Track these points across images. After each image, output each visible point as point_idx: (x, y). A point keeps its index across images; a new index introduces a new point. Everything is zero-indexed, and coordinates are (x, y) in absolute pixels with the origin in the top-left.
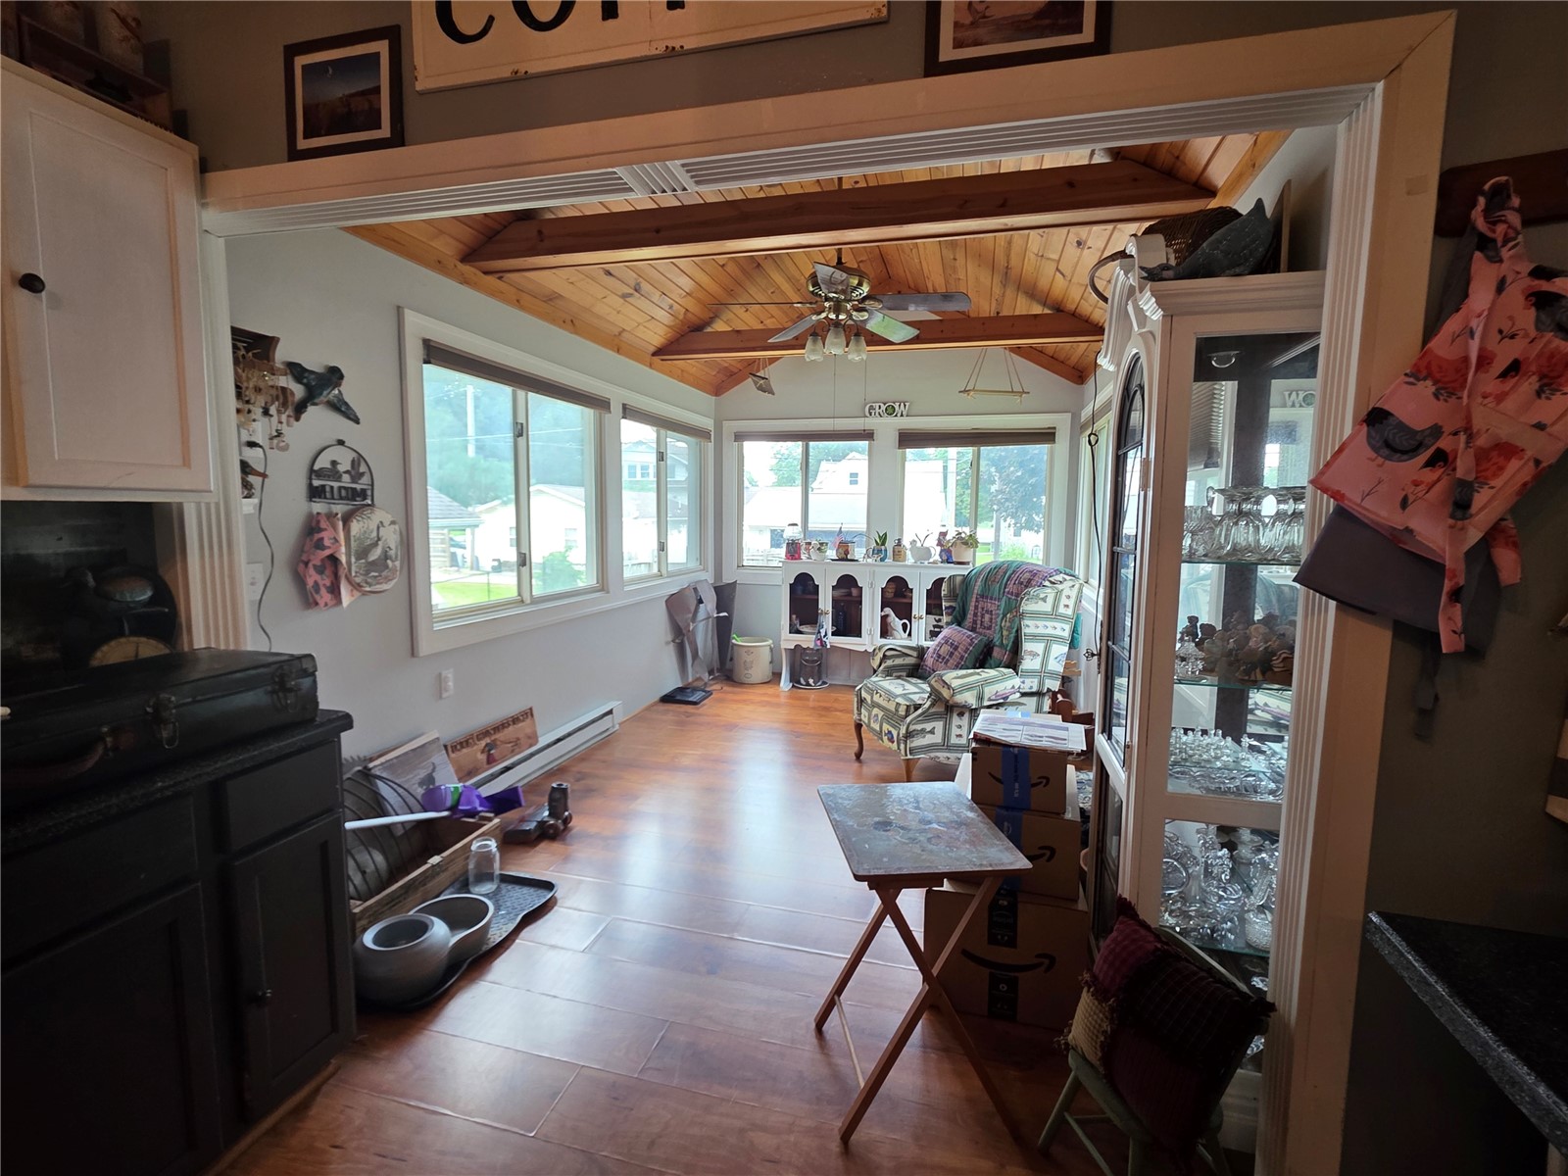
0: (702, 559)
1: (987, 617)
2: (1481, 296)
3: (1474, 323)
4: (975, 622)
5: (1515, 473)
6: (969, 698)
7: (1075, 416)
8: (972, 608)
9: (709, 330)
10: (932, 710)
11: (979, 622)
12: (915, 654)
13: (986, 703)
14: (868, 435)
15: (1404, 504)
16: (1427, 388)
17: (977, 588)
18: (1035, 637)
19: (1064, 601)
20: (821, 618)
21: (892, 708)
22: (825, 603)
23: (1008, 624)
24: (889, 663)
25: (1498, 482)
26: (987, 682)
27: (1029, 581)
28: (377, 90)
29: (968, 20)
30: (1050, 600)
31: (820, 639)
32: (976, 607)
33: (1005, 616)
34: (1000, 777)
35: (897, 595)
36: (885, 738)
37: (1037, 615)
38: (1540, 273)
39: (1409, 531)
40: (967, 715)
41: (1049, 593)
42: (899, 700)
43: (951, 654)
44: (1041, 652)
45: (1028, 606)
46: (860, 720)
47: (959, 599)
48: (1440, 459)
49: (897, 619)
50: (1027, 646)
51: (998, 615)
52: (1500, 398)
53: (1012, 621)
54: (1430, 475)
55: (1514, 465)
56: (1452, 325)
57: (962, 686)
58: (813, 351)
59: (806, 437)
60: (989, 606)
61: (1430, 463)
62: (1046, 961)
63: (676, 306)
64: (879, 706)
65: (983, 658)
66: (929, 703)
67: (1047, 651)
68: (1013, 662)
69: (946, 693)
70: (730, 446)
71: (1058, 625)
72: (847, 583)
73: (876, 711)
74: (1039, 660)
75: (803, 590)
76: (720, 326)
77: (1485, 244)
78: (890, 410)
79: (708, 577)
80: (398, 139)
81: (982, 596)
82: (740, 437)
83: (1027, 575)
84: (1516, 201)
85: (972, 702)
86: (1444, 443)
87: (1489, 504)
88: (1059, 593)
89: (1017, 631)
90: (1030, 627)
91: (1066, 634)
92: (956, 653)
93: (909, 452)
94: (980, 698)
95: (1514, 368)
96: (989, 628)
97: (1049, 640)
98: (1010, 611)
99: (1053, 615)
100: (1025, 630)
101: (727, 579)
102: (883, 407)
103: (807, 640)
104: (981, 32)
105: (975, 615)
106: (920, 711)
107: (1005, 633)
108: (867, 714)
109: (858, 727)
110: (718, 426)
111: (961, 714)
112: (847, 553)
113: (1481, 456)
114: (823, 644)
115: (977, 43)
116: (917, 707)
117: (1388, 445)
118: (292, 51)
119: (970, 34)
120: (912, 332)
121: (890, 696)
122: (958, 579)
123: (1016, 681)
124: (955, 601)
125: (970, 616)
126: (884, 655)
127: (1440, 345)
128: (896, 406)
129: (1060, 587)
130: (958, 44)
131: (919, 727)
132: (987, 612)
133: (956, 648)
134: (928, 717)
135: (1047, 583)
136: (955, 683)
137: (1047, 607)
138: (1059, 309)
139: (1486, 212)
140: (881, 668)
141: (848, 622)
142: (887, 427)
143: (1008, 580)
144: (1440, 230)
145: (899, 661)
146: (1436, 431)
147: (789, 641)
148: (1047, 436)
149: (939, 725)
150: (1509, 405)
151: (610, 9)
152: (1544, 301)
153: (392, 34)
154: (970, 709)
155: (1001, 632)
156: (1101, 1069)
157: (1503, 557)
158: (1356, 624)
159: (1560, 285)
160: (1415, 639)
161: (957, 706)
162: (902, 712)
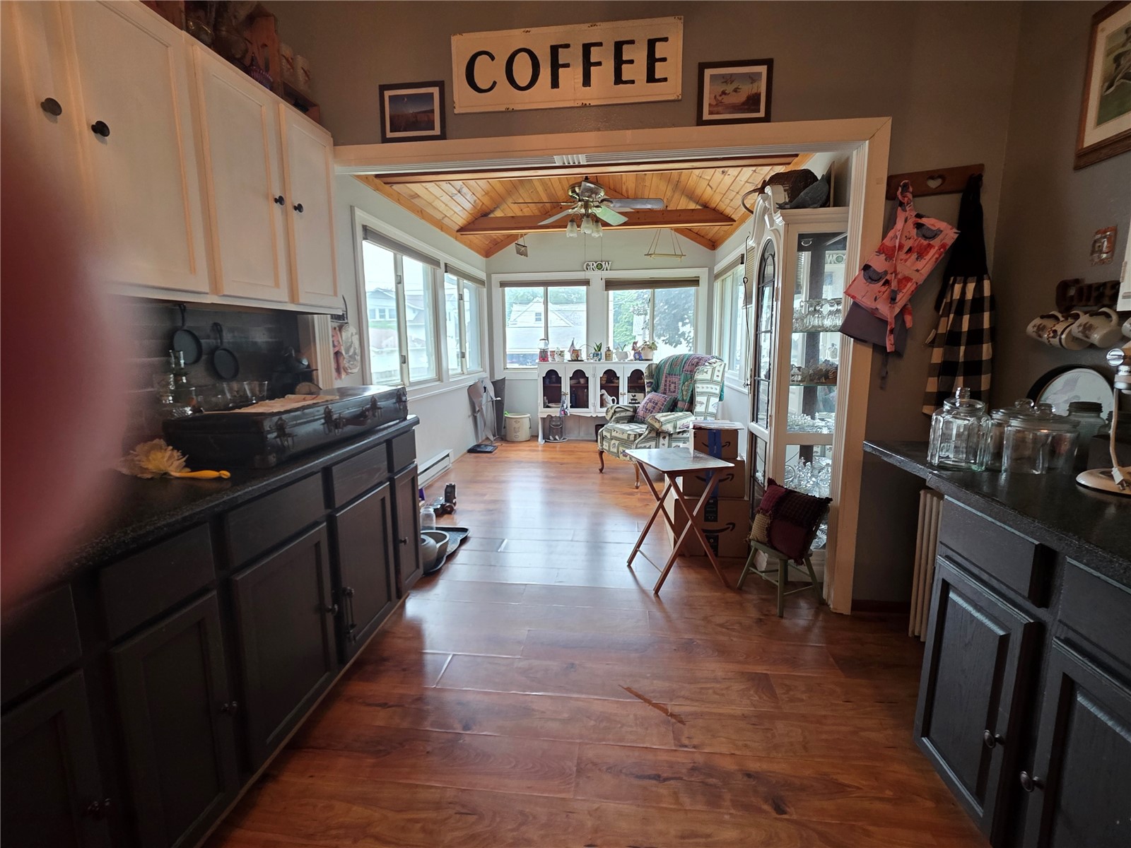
0: (482, 365)
1: (673, 386)
2: (900, 224)
3: (897, 234)
4: (665, 390)
5: (910, 287)
6: (669, 428)
7: (711, 270)
8: (663, 382)
9: (492, 215)
10: (649, 436)
11: (668, 389)
12: (632, 410)
13: (678, 430)
14: (586, 283)
15: (875, 300)
16: (883, 257)
17: (666, 370)
18: (702, 394)
19: (716, 373)
20: (563, 397)
21: (625, 437)
22: (566, 387)
23: (686, 388)
24: (618, 415)
25: (904, 291)
26: (679, 418)
27: (697, 363)
28: (432, 111)
29: (714, 103)
30: (710, 372)
31: (564, 410)
32: (666, 381)
33: (684, 383)
34: (707, 444)
35: (610, 381)
36: (621, 456)
37: (703, 381)
38: (919, 216)
39: (877, 309)
40: (667, 438)
41: (709, 369)
42: (629, 432)
43: (654, 408)
44: (705, 402)
45: (698, 376)
46: (603, 449)
47: (655, 377)
48: (887, 283)
49: (609, 397)
50: (698, 399)
51: (680, 384)
52: (906, 260)
53: (688, 386)
54: (884, 289)
55: (910, 284)
56: (891, 234)
57: (666, 420)
58: (572, 231)
59: (546, 284)
60: (674, 379)
61: (884, 284)
62: (731, 526)
63: (478, 201)
64: (616, 438)
65: (673, 407)
66: (647, 432)
67: (708, 401)
68: (690, 407)
69: (657, 425)
70: (496, 290)
71: (714, 386)
72: (579, 374)
73: (613, 442)
74: (704, 406)
75: (551, 380)
76: (498, 214)
77: (901, 204)
78: (599, 267)
79: (486, 375)
80: (443, 137)
81: (669, 375)
82: (504, 284)
83: (696, 360)
84: (911, 189)
85: (671, 430)
86: (888, 277)
87: (902, 299)
88: (714, 369)
89: (692, 391)
90: (699, 388)
91: (718, 392)
92: (657, 407)
93: (611, 292)
94: (675, 427)
95: (910, 250)
96: (674, 392)
97: (710, 395)
98: (687, 381)
99: (711, 381)
100: (697, 390)
101: (498, 377)
102: (595, 265)
103: (555, 411)
104: (720, 109)
105: (665, 385)
106: (642, 437)
107: (684, 393)
108: (607, 445)
109: (601, 453)
110: (489, 276)
111: (664, 438)
112: (577, 356)
113: (900, 282)
114: (565, 413)
115: (718, 113)
116: (640, 435)
117: (870, 278)
118: (383, 88)
119: (715, 109)
120: (624, 219)
121: (623, 431)
122: (654, 366)
123: (693, 418)
124: (653, 378)
125: (662, 387)
126: (615, 411)
127: (887, 242)
128: (603, 264)
129: (714, 365)
130: (711, 113)
131: (643, 445)
132: (673, 383)
133: (656, 404)
134: (648, 439)
135: (707, 364)
136: (662, 419)
137: (708, 377)
138: (705, 206)
139: (902, 193)
140: (613, 419)
141: (579, 399)
142: (597, 277)
143: (685, 362)
144: (887, 198)
145: (623, 414)
146: (886, 273)
147: (543, 412)
148: (694, 282)
149: (653, 444)
150: (908, 263)
151: (555, 84)
152: (919, 226)
153: (441, 85)
154: (670, 435)
155: (680, 395)
156: (767, 540)
157: (908, 319)
158: (860, 347)
159: (924, 221)
160: (879, 349)
161: (663, 432)
162: (632, 438)
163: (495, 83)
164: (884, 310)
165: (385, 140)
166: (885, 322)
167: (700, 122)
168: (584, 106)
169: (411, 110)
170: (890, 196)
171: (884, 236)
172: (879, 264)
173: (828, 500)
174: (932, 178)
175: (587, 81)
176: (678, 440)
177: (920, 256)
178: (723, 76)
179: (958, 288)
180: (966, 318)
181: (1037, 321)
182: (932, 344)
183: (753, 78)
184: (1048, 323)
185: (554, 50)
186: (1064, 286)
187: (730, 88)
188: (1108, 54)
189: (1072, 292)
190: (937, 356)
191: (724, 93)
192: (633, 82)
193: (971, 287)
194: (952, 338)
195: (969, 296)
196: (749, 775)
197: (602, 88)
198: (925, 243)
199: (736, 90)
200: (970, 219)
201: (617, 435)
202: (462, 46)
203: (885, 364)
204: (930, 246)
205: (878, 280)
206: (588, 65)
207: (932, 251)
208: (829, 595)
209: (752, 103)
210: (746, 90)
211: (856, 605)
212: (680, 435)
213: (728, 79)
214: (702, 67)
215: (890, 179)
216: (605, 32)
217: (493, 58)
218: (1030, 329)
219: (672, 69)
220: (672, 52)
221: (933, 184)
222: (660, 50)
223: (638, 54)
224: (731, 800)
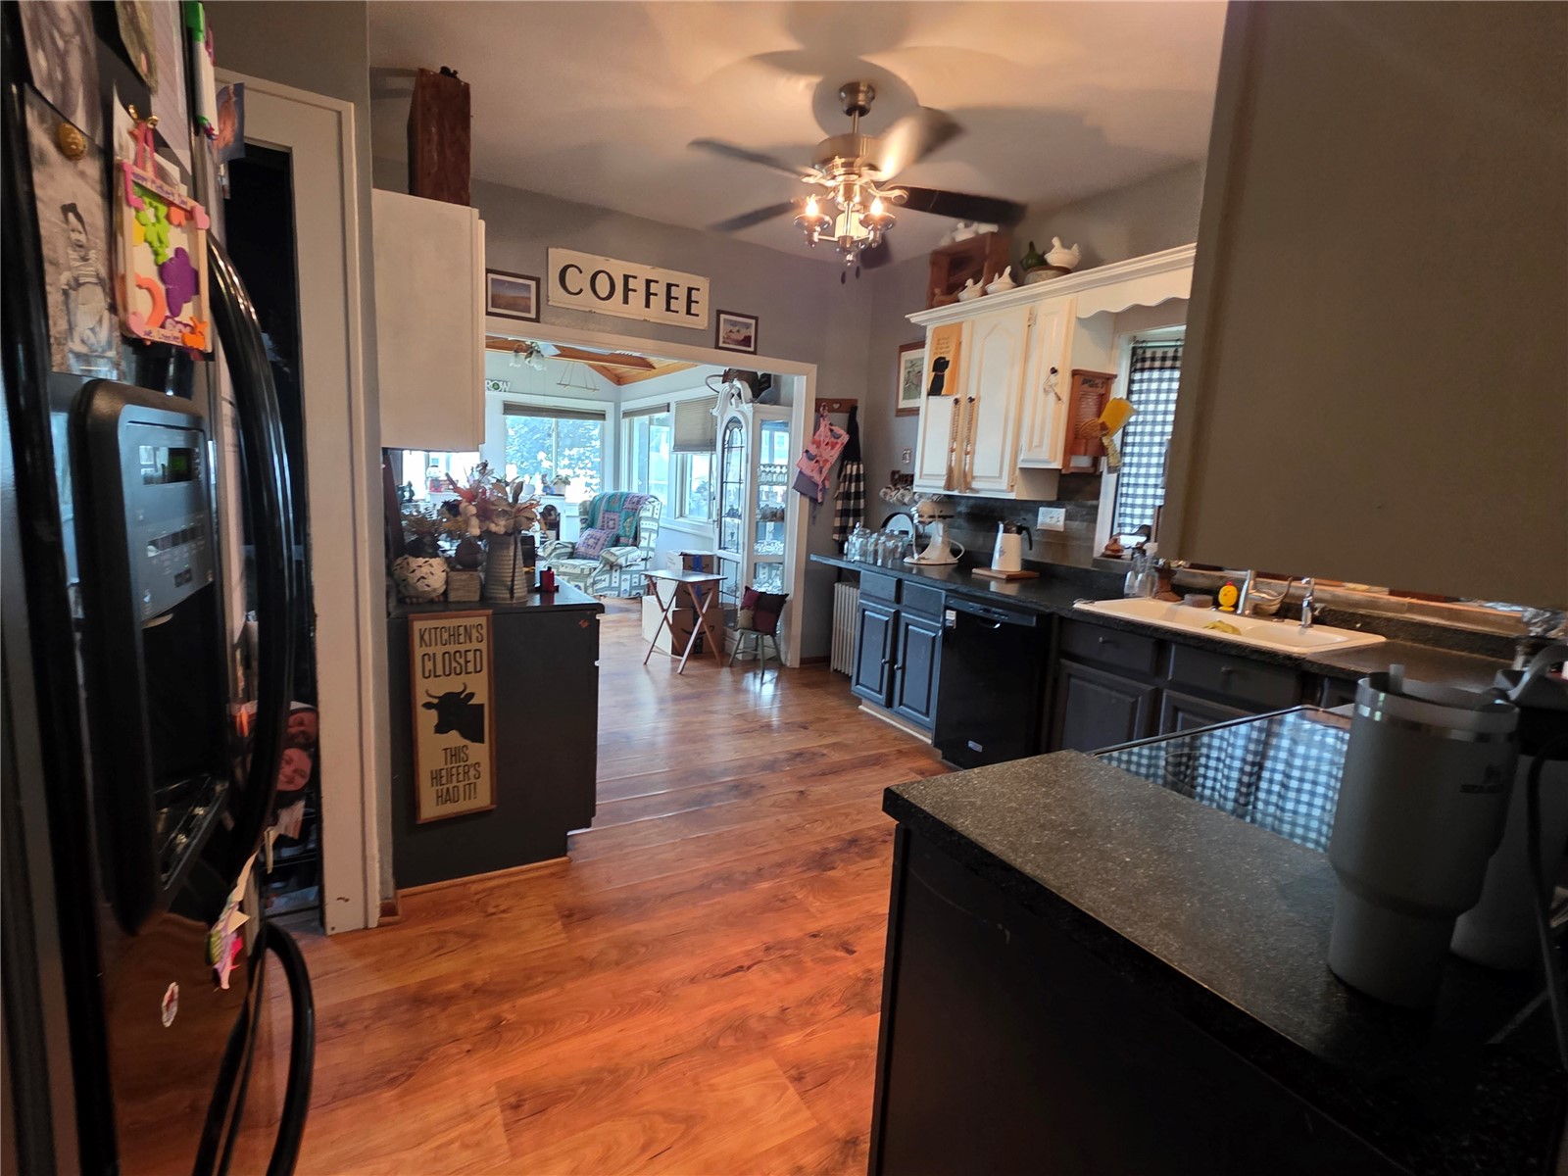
1: (611, 522)
2: (822, 428)
3: (822, 433)
4: (603, 526)
5: (828, 466)
6: (622, 561)
7: (618, 407)
8: (600, 518)
10: (604, 569)
11: (606, 526)
13: (628, 564)
15: (812, 471)
16: (815, 446)
17: (603, 506)
18: (646, 530)
19: (656, 511)
21: (578, 571)
23: (628, 525)
24: (558, 551)
25: (826, 467)
26: (629, 553)
27: (638, 502)
28: (529, 299)
29: (726, 337)
30: (651, 511)
32: (604, 518)
33: (625, 520)
34: (691, 565)
37: (647, 518)
38: (831, 424)
39: (814, 477)
41: (650, 507)
43: (596, 544)
44: (647, 537)
45: (643, 514)
47: (590, 514)
48: (817, 461)
50: (643, 534)
51: (620, 520)
52: (826, 450)
53: (631, 523)
54: (816, 465)
55: (829, 464)
56: (818, 433)
60: (612, 516)
65: (616, 542)
66: (602, 566)
67: (650, 536)
68: (635, 541)
69: (612, 559)
71: (653, 523)
74: (647, 541)
77: (822, 416)
78: (495, 386)
80: (537, 320)
81: (607, 511)
83: (636, 499)
84: (827, 408)
85: (624, 565)
86: (818, 458)
87: (825, 471)
88: (654, 507)
89: (636, 527)
90: (644, 524)
91: (656, 528)
93: (511, 418)
94: (626, 562)
95: (827, 444)
96: (614, 528)
97: (651, 531)
98: (629, 518)
99: (652, 519)
100: (642, 526)
102: (491, 384)
104: (729, 341)
105: (603, 522)
106: (597, 571)
107: (627, 529)
111: (616, 571)
113: (824, 462)
115: (728, 343)
116: (595, 569)
117: (809, 458)
119: (727, 340)
121: (575, 567)
122: (587, 504)
123: (638, 552)
124: (588, 515)
125: (599, 523)
127: (816, 437)
128: (500, 384)
129: (653, 504)
131: (599, 578)
132: (611, 519)
133: (599, 539)
134: (602, 572)
135: (646, 503)
136: (617, 553)
137: (649, 514)
139: (823, 410)
140: (553, 555)
143: (623, 502)
144: (815, 411)
145: (563, 550)
146: (816, 456)
148: (601, 416)
149: (607, 576)
151: (626, 301)
152: (831, 430)
153: (538, 281)
154: (621, 567)
155: (625, 529)
156: (751, 625)
157: (827, 483)
158: (803, 497)
159: (833, 428)
160: (813, 500)
161: (616, 565)
162: (586, 572)
163: (581, 291)
164: (818, 479)
166: (817, 485)
167: (717, 347)
168: (645, 320)
169: (512, 293)
170: (817, 410)
171: (814, 434)
172: (813, 450)
173: (787, 595)
174: (836, 403)
175: (648, 305)
176: (626, 572)
177: (833, 448)
178: (731, 321)
179: (849, 467)
180: (853, 485)
181: (884, 490)
182: (837, 499)
183: (748, 326)
184: (888, 491)
185: (626, 278)
186: (894, 473)
187: (735, 329)
188: (906, 368)
189: (896, 477)
190: (839, 505)
191: (731, 331)
192: (677, 312)
193: (855, 467)
194: (846, 496)
195: (854, 473)
197: (657, 311)
198: (835, 440)
199: (738, 331)
200: (852, 428)
201: (567, 570)
202: (559, 257)
203: (814, 509)
204: (837, 443)
205: (812, 460)
206: (648, 294)
207: (838, 446)
208: (786, 659)
209: (746, 341)
210: (744, 333)
211: (803, 661)
212: (628, 569)
213: (734, 324)
214: (719, 312)
215: (817, 399)
216: (663, 276)
217: (581, 272)
218: (881, 493)
219: (702, 308)
220: (702, 297)
221: (836, 406)
222: (695, 295)
223: (680, 293)
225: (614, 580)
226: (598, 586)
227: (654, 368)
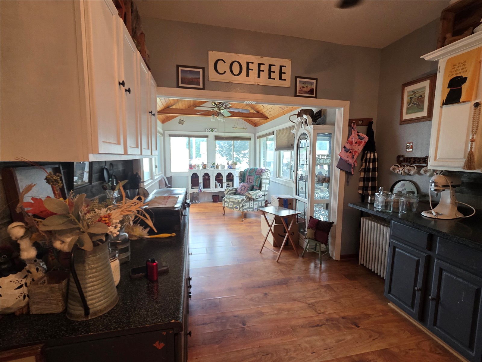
0: (161, 171)
1: (251, 180)
2: (353, 134)
3: (353, 137)
4: (248, 181)
5: (357, 154)
6: (254, 197)
7: (255, 135)
8: (247, 178)
9: (171, 108)
10: (247, 200)
11: (249, 181)
12: (235, 190)
13: (257, 198)
14: (207, 137)
15: (348, 158)
16: (349, 144)
17: (248, 174)
18: (264, 183)
19: (268, 175)
20: (200, 184)
21: (236, 201)
22: (201, 180)
23: (257, 181)
24: (230, 192)
25: (356, 155)
26: (257, 193)
27: (261, 172)
28: (199, 78)
29: (300, 90)
30: (266, 175)
31: (200, 190)
32: (248, 178)
33: (256, 179)
34: (283, 204)
35: (219, 177)
36: (235, 209)
37: (264, 179)
39: (349, 161)
40: (253, 201)
41: (266, 174)
42: (238, 199)
43: (245, 189)
44: (265, 186)
45: (263, 177)
46: (225, 206)
47: (243, 177)
48: (350, 152)
50: (263, 185)
51: (254, 179)
52: (355, 146)
53: (258, 180)
54: (350, 154)
55: (357, 153)
56: (351, 137)
57: (253, 194)
59: (189, 136)
60: (251, 178)
61: (350, 153)
62: (293, 234)
64: (232, 202)
65: (252, 189)
66: (246, 199)
68: (260, 188)
69: (250, 196)
70: (167, 138)
71: (267, 180)
72: (206, 175)
73: (230, 203)
74: (265, 188)
75: (195, 177)
76: (174, 107)
77: (353, 128)
78: (212, 131)
79: (163, 175)
80: (203, 89)
81: (249, 176)
82: (170, 135)
83: (260, 170)
84: (355, 124)
85: (255, 198)
86: (351, 151)
87: (355, 157)
88: (268, 174)
89: (260, 182)
90: (263, 181)
91: (268, 182)
93: (217, 141)
94: (256, 197)
95: (356, 143)
96: (252, 182)
97: (266, 183)
98: (258, 178)
99: (267, 179)
100: (262, 182)
101: (168, 175)
102: (211, 130)
103: (196, 190)
104: (302, 92)
105: (248, 180)
106: (244, 201)
107: (257, 183)
108: (227, 204)
109: (224, 208)
110: (164, 131)
111: (252, 201)
112: (205, 167)
113: (354, 152)
114: (201, 191)
115: (302, 93)
116: (243, 200)
117: (346, 151)
118: (178, 66)
119: (301, 92)
120: (230, 115)
121: (235, 199)
122: (242, 172)
123: (261, 193)
124: (242, 177)
125: (246, 180)
127: (350, 139)
128: (214, 129)
129: (267, 172)
130: (299, 93)
131: (245, 204)
132: (251, 179)
133: (246, 187)
134: (246, 202)
135: (265, 172)
136: (252, 194)
137: (265, 177)
139: (353, 125)
140: (228, 193)
141: (207, 184)
142: (212, 135)
143: (256, 171)
144: (349, 126)
145: (232, 192)
146: (350, 149)
147: (191, 191)
148: (249, 139)
149: (248, 203)
150: (356, 147)
151: (248, 75)
152: (358, 135)
153: (203, 69)
154: (254, 199)
155: (255, 183)
156: (314, 238)
157: (356, 163)
158: (342, 172)
159: (359, 134)
160: (348, 174)
161: (252, 199)
162: (240, 201)
163: (225, 72)
164: (351, 161)
165: (178, 87)
166: (351, 165)
167: (296, 95)
168: (258, 85)
169: (190, 76)
170: (350, 125)
171: (348, 137)
172: (348, 146)
173: (333, 223)
174: (360, 121)
175: (259, 76)
176: (256, 201)
177: (359, 145)
178: (303, 81)
179: (368, 155)
180: (371, 164)
181: (393, 167)
182: (361, 172)
183: (312, 84)
184: (396, 167)
185: (248, 63)
186: (399, 157)
187: (305, 86)
189: (401, 159)
190: (362, 175)
191: (303, 87)
192: (274, 79)
193: (372, 155)
194: (367, 170)
195: (372, 157)
196: (343, 318)
197: (264, 80)
198: (361, 141)
199: (307, 87)
200: (370, 133)
201: (233, 200)
202: (213, 56)
203: (348, 178)
204: (362, 142)
205: (348, 151)
206: (259, 71)
207: (363, 144)
208: (333, 255)
209: (311, 91)
210: (310, 87)
211: (342, 257)
212: (257, 200)
213: (304, 83)
214: (297, 77)
215: (349, 120)
216: (267, 61)
217: (225, 62)
218: (391, 169)
219: (288, 76)
220: (288, 70)
221: (360, 122)
222: (284, 70)
223: (275, 69)
224: (343, 327)
225: (251, 204)
226: (245, 207)
227: (268, 118)
